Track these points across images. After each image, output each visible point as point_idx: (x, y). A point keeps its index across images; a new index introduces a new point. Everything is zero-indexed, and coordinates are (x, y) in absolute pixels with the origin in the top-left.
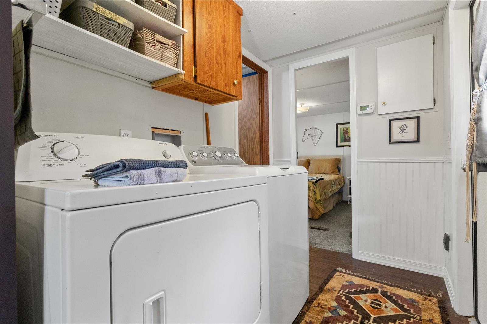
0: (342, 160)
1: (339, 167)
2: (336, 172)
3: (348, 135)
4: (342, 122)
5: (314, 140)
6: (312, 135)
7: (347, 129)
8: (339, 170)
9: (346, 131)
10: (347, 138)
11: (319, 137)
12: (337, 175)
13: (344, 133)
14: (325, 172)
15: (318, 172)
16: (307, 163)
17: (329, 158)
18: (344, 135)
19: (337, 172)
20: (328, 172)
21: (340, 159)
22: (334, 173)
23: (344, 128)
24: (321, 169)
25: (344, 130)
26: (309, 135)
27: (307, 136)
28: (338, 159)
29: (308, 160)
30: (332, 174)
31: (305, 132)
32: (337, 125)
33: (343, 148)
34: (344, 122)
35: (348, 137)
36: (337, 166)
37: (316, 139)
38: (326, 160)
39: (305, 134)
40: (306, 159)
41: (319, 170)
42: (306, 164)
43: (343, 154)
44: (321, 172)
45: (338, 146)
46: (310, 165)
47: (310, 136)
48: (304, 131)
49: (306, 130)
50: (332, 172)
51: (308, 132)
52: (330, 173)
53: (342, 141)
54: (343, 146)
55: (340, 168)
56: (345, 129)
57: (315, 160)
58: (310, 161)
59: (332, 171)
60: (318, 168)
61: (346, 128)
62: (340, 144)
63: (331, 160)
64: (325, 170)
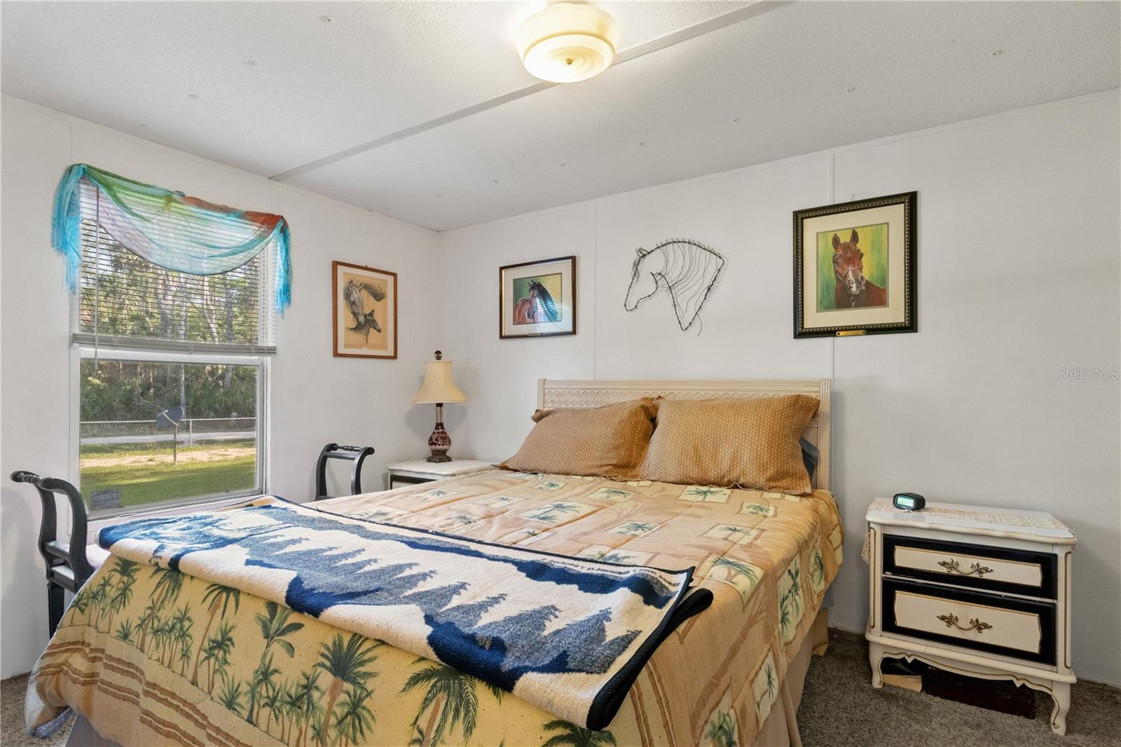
0: (824, 408)
1: (809, 445)
2: (794, 475)
3: (861, 270)
4: (828, 202)
5: (681, 301)
6: (672, 277)
7: (855, 237)
8: (810, 461)
9: (846, 247)
10: (854, 289)
11: (708, 283)
12: (803, 495)
13: (835, 262)
14: (733, 476)
15: (694, 473)
16: (642, 417)
17: (756, 397)
18: (836, 272)
19: (801, 478)
20: (750, 476)
21: (818, 403)
22: (784, 483)
23: (839, 234)
24: (714, 458)
25: (836, 241)
26: (658, 276)
27: (646, 285)
28: (809, 399)
29: (647, 404)
30: (771, 489)
31: (636, 265)
32: (800, 217)
33: (829, 340)
34: (836, 203)
35: (858, 283)
36: (803, 441)
37: (689, 296)
38: (739, 407)
39: (636, 273)
40: (637, 397)
41: (698, 460)
42: (637, 423)
43: (828, 375)
44: (712, 475)
45: (801, 333)
46: (655, 427)
47: (662, 282)
48: (635, 257)
49: (643, 254)
50: (770, 479)
51: (653, 263)
52: (762, 480)
53: (824, 306)
54: (830, 332)
55: (816, 449)
56: (845, 238)
57: (679, 405)
58: (656, 408)
59: (770, 472)
60: (696, 450)
61: (850, 233)
62: (813, 319)
63: (768, 403)
64: (734, 459)
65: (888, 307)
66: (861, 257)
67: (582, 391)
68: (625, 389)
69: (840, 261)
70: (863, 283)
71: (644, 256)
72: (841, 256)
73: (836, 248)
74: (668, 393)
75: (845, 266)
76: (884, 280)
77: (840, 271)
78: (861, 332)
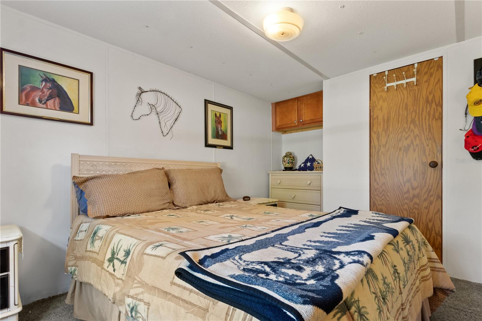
3: (222, 127)
6: (158, 108)
7: (220, 115)
9: (218, 118)
10: (220, 133)
18: (216, 126)
25: (216, 115)
26: (152, 107)
27: (145, 108)
32: (207, 102)
33: (214, 149)
45: (207, 145)
47: (154, 110)
53: (213, 137)
54: (214, 146)
56: (218, 115)
61: (219, 113)
62: (210, 141)
65: (227, 140)
66: (221, 123)
67: (113, 164)
68: (143, 163)
69: (217, 122)
70: (222, 131)
71: (142, 92)
72: (217, 120)
73: (216, 118)
74: (166, 166)
75: (218, 124)
76: (226, 132)
77: (217, 125)
78: (222, 147)
